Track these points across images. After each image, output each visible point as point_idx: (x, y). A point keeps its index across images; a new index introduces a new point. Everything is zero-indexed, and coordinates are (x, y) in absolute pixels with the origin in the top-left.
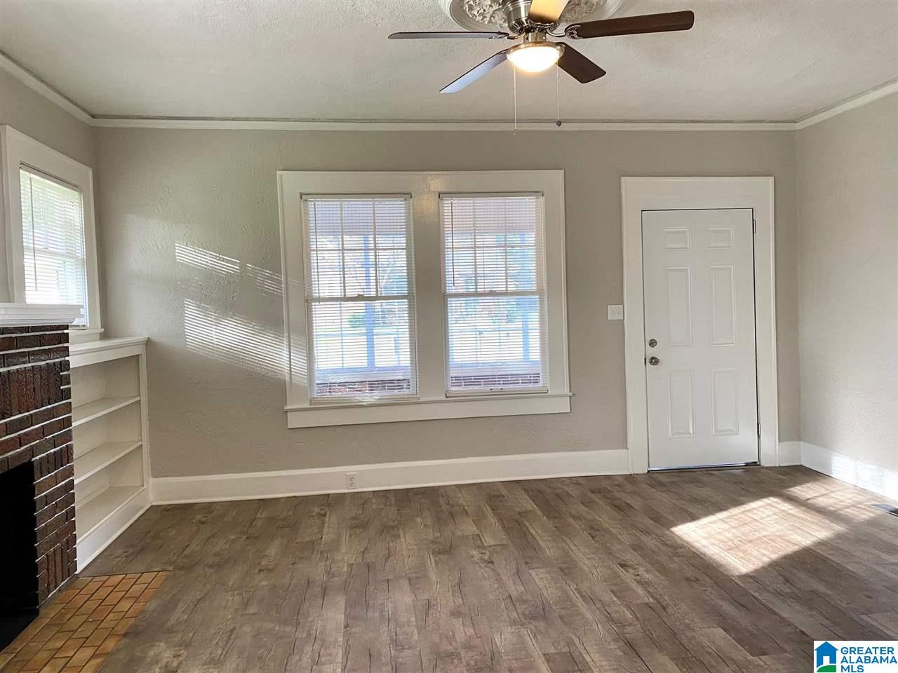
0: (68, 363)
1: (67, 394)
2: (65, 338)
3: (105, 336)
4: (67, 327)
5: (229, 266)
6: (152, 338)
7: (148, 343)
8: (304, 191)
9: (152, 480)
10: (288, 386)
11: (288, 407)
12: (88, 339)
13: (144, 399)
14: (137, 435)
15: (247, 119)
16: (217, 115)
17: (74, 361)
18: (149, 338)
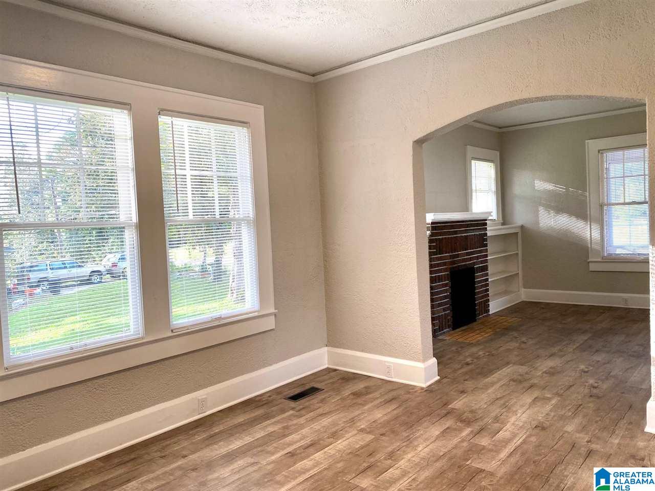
0: (486, 234)
1: (486, 245)
2: (486, 224)
3: (503, 224)
4: (486, 220)
5: (560, 189)
6: (524, 225)
7: (522, 227)
8: (600, 149)
9: (523, 289)
10: (589, 249)
11: (589, 260)
12: (495, 225)
13: (520, 253)
14: (516, 268)
15: (571, 117)
16: (555, 118)
17: (489, 233)
18: (522, 225)
